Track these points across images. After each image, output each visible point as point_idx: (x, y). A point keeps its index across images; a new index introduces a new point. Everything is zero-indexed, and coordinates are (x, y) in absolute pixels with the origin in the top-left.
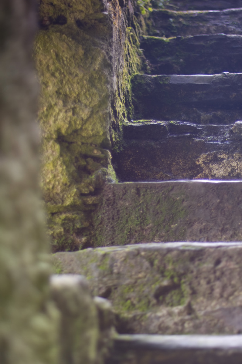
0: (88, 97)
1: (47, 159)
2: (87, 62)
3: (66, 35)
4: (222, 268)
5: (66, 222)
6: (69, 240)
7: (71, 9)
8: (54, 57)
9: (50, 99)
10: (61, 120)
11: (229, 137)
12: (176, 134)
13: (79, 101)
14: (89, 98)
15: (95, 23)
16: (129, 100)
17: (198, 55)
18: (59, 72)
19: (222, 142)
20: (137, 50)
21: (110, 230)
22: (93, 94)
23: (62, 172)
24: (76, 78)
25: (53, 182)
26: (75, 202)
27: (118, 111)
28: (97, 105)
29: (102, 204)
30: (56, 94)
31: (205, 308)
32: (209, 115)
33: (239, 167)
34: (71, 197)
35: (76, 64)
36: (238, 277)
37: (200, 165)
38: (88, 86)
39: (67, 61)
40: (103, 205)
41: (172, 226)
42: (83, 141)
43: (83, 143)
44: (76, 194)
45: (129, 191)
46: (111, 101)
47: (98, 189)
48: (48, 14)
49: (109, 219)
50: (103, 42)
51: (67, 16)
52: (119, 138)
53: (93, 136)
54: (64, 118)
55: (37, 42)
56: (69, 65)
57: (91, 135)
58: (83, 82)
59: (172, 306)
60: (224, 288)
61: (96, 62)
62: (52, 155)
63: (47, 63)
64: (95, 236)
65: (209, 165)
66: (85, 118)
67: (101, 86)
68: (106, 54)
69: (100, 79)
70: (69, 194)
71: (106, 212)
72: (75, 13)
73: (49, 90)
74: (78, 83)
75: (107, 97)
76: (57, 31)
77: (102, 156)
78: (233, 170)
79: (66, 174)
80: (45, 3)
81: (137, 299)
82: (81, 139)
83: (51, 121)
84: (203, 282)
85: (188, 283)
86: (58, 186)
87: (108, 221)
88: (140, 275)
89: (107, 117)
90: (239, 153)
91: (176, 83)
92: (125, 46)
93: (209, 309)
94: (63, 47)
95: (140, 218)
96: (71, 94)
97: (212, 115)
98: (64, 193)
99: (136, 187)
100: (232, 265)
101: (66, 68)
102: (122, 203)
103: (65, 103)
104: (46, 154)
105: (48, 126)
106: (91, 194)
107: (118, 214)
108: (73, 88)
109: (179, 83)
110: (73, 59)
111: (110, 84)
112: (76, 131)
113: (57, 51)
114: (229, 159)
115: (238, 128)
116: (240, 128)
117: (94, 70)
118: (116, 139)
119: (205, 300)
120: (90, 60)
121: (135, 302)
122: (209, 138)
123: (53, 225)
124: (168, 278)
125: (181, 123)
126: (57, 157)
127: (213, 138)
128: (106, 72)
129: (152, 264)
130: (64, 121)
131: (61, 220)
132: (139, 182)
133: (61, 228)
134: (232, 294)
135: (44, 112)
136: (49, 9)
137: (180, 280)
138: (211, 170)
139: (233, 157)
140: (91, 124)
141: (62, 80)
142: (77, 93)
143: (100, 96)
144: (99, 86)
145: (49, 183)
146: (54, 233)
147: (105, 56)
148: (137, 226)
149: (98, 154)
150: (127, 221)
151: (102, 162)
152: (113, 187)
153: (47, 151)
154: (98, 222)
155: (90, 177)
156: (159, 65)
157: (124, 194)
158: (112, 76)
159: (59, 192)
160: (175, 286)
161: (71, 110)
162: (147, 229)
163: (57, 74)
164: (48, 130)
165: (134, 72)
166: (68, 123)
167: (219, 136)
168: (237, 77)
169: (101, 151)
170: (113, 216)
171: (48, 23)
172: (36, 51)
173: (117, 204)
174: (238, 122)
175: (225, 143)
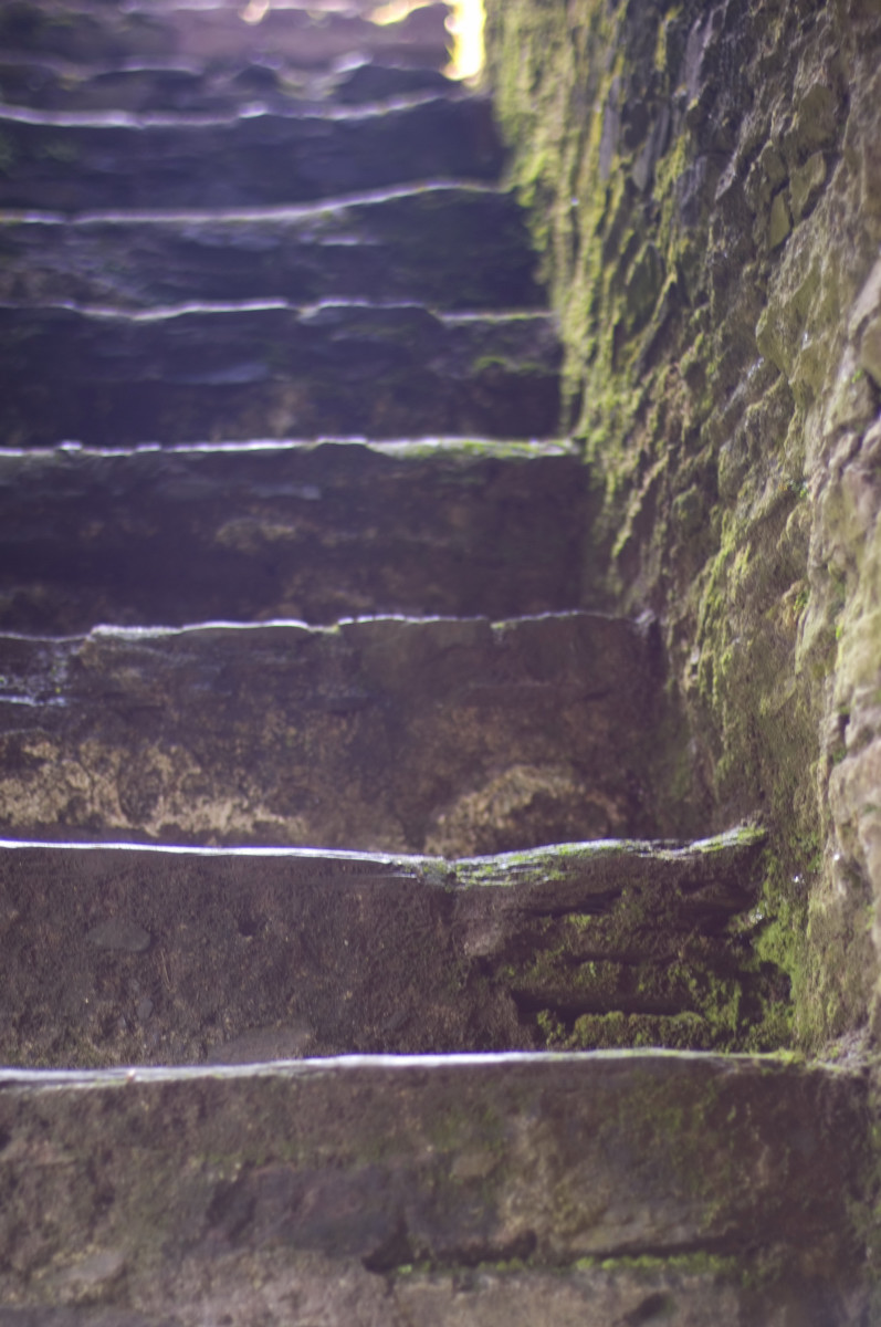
4: (13, 1163)
11: (68, 682)
19: (42, 697)
33: (96, 791)
60: (15, 1235)
78: (76, 803)
90: (102, 742)
97: (12, 597)
114: (65, 763)
115: (103, 651)
116: (108, 653)
127: (10, 681)
139: (77, 757)
167: (30, 674)
174: (104, 630)
175: (51, 702)
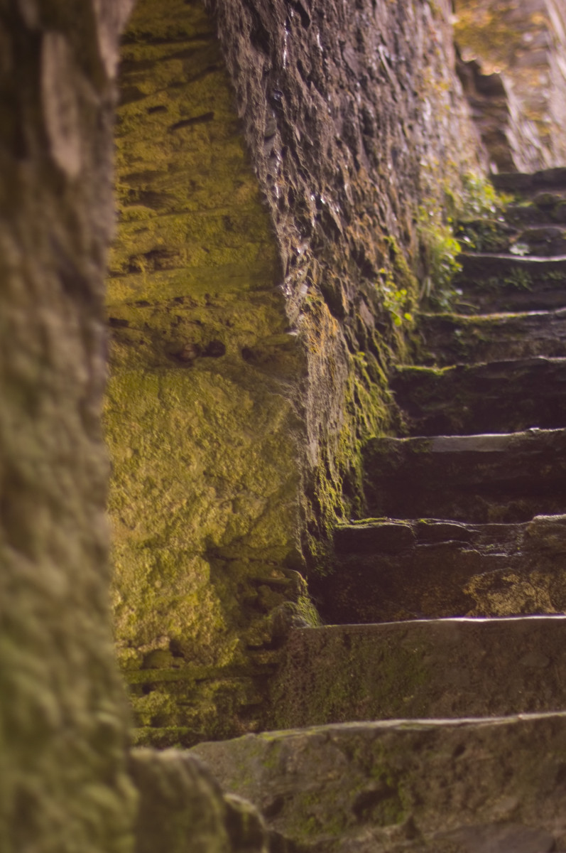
0: (261, 479)
1: (188, 587)
2: (259, 419)
3: (222, 375)
4: (465, 760)
5: (222, 694)
6: (226, 726)
7: (231, 329)
8: (201, 413)
9: (193, 485)
10: (212, 521)
11: (523, 544)
12: (428, 543)
13: (245, 488)
14: (262, 482)
15: (276, 352)
16: (355, 485)
17: (494, 397)
18: (209, 438)
19: (511, 553)
20: (381, 393)
21: (298, 709)
22: (270, 474)
23: (213, 610)
24: (240, 448)
25: (197, 628)
26: (237, 661)
27: (324, 503)
28: (277, 494)
29: (286, 663)
30: (203, 476)
31: (437, 828)
32: (502, 507)
33: (539, 596)
34: (229, 652)
35: (238, 424)
36: (491, 774)
37: (470, 595)
38: (261, 461)
39: (223, 419)
40: (288, 667)
41: (406, 699)
42: (253, 556)
43: (252, 560)
44: (238, 646)
45: (331, 641)
46: (305, 485)
47: (278, 639)
48: (193, 341)
49: (296, 689)
50: (290, 384)
51: (226, 341)
52: (326, 552)
53: (270, 546)
54: (218, 518)
55: (171, 389)
56: (226, 426)
57: (267, 546)
58: (252, 455)
59: (383, 825)
60: (468, 792)
61: (275, 420)
62: (196, 580)
63: (187, 424)
64: (273, 719)
65: (486, 594)
66: (255, 517)
67: (285, 460)
68: (293, 405)
69: (282, 448)
70: (227, 646)
71: (292, 678)
72: (240, 337)
73: (191, 470)
74: (243, 457)
75: (296, 479)
76: (206, 369)
77: (287, 581)
78: (529, 603)
79: (221, 613)
80: (186, 322)
81: (325, 815)
82: (249, 553)
83: (195, 524)
84: (434, 784)
85: (409, 787)
86: (206, 634)
87: (295, 693)
88: (330, 775)
89: (295, 513)
90: (540, 572)
91: (442, 451)
92: (348, 388)
93: (443, 828)
94: (216, 395)
95: (350, 686)
96: (230, 476)
97: (508, 507)
98: (218, 644)
99: (344, 633)
100: (483, 754)
101: (221, 431)
102: (319, 661)
103: (220, 491)
104: (187, 579)
105: (190, 531)
106: (267, 646)
107: (312, 681)
108: (233, 465)
109: (449, 450)
110: (235, 416)
111: (301, 456)
112: (239, 539)
113: (205, 403)
114: (522, 583)
115: (539, 527)
116: (542, 528)
117: (272, 433)
118: (319, 553)
119: (437, 814)
120: (264, 416)
121: (322, 821)
122: (488, 547)
123: (198, 701)
124: (377, 778)
125: (440, 522)
126: (205, 584)
127: (497, 546)
128: (293, 437)
129: (350, 755)
130: (218, 522)
131: (212, 692)
132: (349, 625)
133: (212, 705)
134: (481, 802)
135: (182, 508)
136: (194, 331)
137: (396, 781)
138: (489, 603)
139: (528, 581)
140: (265, 527)
141: (215, 452)
142: (241, 473)
143: (282, 478)
144: (280, 461)
145: (191, 628)
146: (199, 713)
147: (291, 409)
148: (345, 701)
149: (279, 578)
150: (328, 692)
151: (286, 592)
152: (304, 635)
153: (189, 574)
154: (279, 695)
155: (264, 617)
156: (424, 418)
157: (323, 646)
158: (306, 443)
159: (208, 643)
160: (387, 792)
161: (230, 502)
162: (361, 704)
163: (206, 443)
164: (190, 539)
165: (369, 434)
166: (225, 524)
167: (506, 542)
168: (553, 436)
169: (284, 572)
170: (304, 684)
171: (191, 354)
172: (170, 403)
173: (311, 663)
174: (540, 517)
175: (515, 555)
